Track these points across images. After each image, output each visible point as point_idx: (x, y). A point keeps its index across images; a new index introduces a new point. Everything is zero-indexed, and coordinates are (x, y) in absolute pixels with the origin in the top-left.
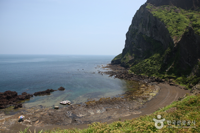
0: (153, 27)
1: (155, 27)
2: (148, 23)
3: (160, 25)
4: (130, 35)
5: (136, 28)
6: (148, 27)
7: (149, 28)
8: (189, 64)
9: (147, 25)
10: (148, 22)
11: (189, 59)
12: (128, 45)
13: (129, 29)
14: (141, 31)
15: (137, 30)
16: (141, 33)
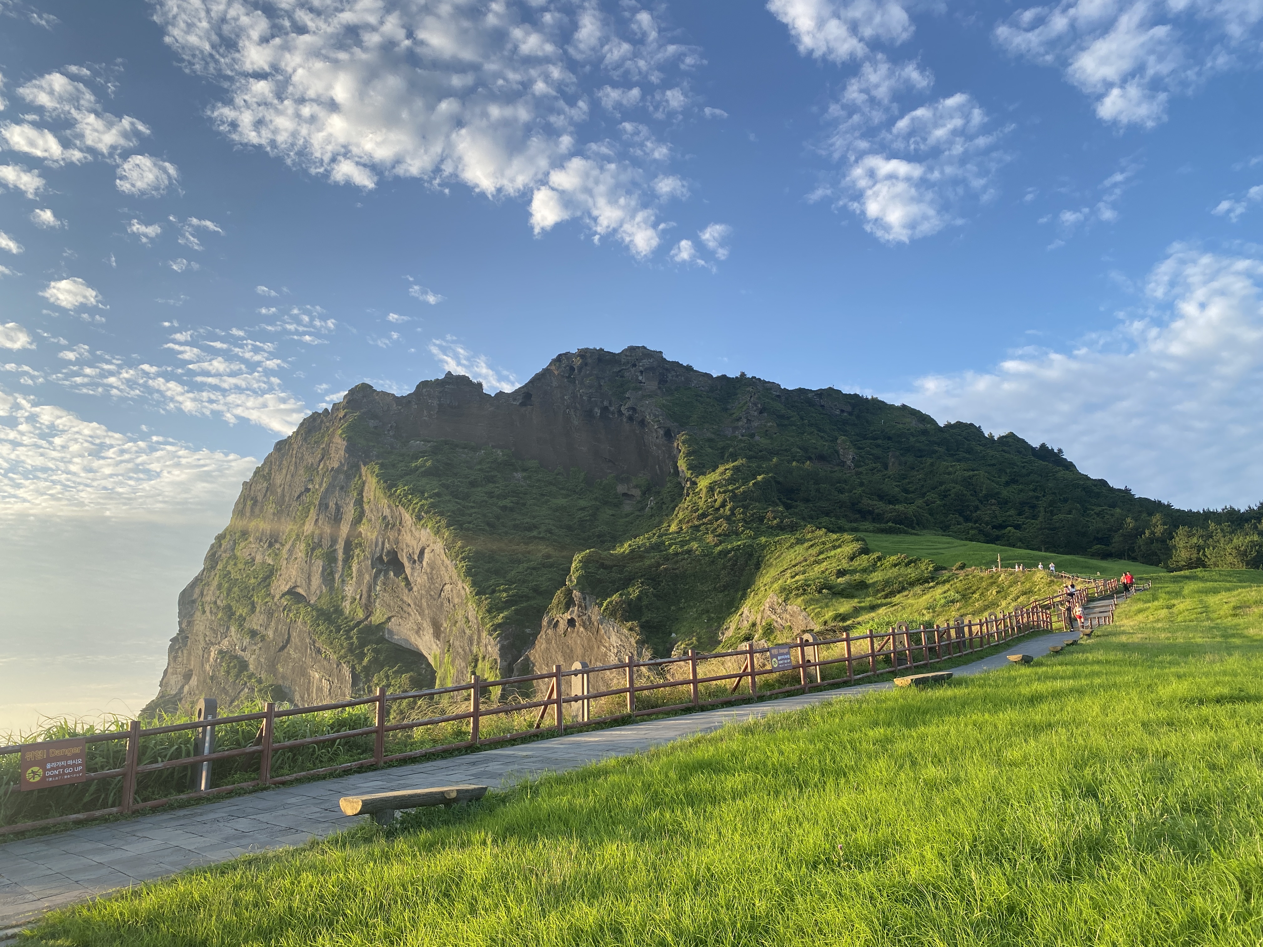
0: (380, 559)
2: (350, 534)
3: (422, 553)
4: (215, 604)
5: (263, 556)
6: (349, 559)
7: (354, 568)
10: (346, 526)
13: (212, 559)
14: (293, 580)
15: (270, 574)
16: (300, 590)
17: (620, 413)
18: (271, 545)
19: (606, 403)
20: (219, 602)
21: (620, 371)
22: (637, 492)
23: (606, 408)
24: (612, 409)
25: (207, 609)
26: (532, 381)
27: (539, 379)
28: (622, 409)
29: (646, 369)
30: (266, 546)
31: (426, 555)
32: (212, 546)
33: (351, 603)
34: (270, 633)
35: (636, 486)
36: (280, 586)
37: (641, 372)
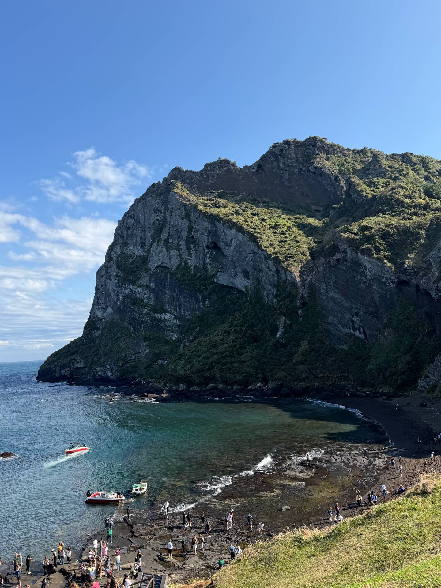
0: (207, 247)
1: (215, 246)
2: (187, 237)
3: (231, 241)
4: (117, 276)
5: (138, 252)
6: (189, 249)
7: (193, 252)
8: (357, 334)
9: (183, 244)
10: (185, 234)
11: (354, 319)
12: (105, 309)
13: (109, 256)
14: (161, 261)
15: (145, 260)
16: (165, 265)
17: (309, 170)
18: (142, 247)
19: (301, 166)
20: (119, 274)
21: (306, 150)
22: (322, 209)
23: (301, 169)
24: (304, 169)
25: (113, 278)
26: (261, 159)
27: (265, 157)
28: (310, 168)
29: (320, 147)
30: (140, 247)
31: (233, 242)
32: (108, 250)
33: (194, 268)
34: (152, 285)
35: (322, 206)
36: (153, 264)
37: (317, 149)
